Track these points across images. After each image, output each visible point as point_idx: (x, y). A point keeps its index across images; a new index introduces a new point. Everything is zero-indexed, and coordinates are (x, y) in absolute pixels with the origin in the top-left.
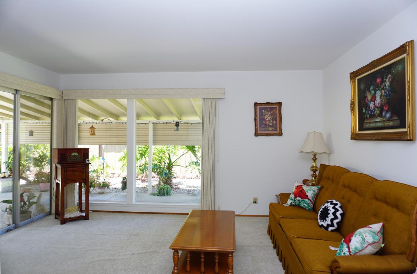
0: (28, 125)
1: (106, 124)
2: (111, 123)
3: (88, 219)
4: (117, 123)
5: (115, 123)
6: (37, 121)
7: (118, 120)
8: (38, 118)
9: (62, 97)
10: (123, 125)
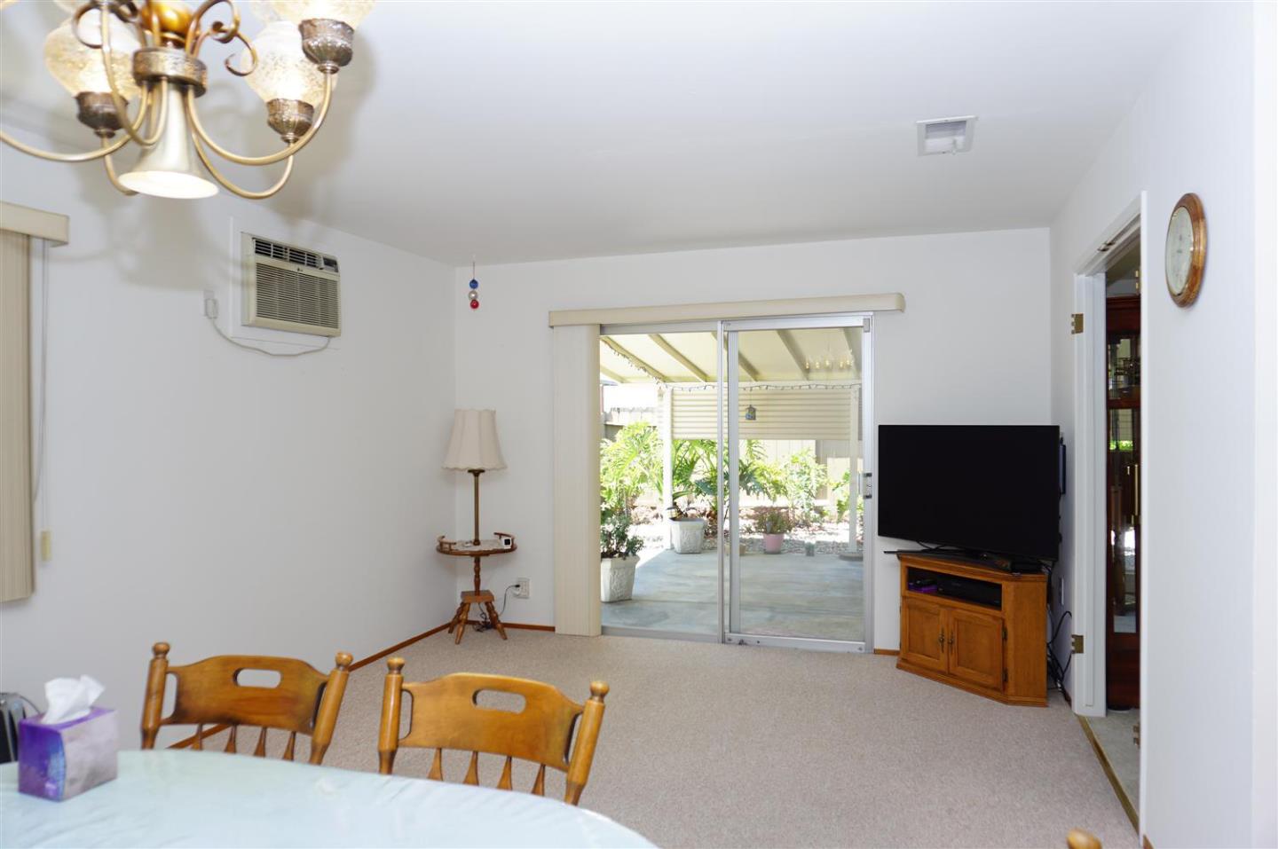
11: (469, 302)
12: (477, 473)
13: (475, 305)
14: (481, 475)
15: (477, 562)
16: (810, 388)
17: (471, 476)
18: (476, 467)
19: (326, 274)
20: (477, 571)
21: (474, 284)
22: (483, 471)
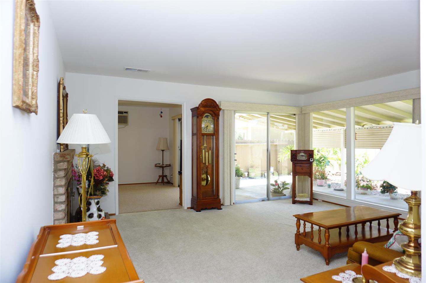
0: (323, 132)
1: (367, 129)
2: (372, 128)
3: (312, 205)
4: (377, 128)
5: (375, 128)
6: (328, 129)
7: (379, 124)
8: (329, 127)
9: (301, 112)
10: (384, 129)
11: (160, 116)
12: (163, 151)
13: (161, 117)
14: (164, 151)
15: (163, 169)
16: (330, 130)
17: (162, 151)
18: (163, 149)
19: (125, 114)
20: (163, 170)
21: (162, 112)
22: (164, 150)
